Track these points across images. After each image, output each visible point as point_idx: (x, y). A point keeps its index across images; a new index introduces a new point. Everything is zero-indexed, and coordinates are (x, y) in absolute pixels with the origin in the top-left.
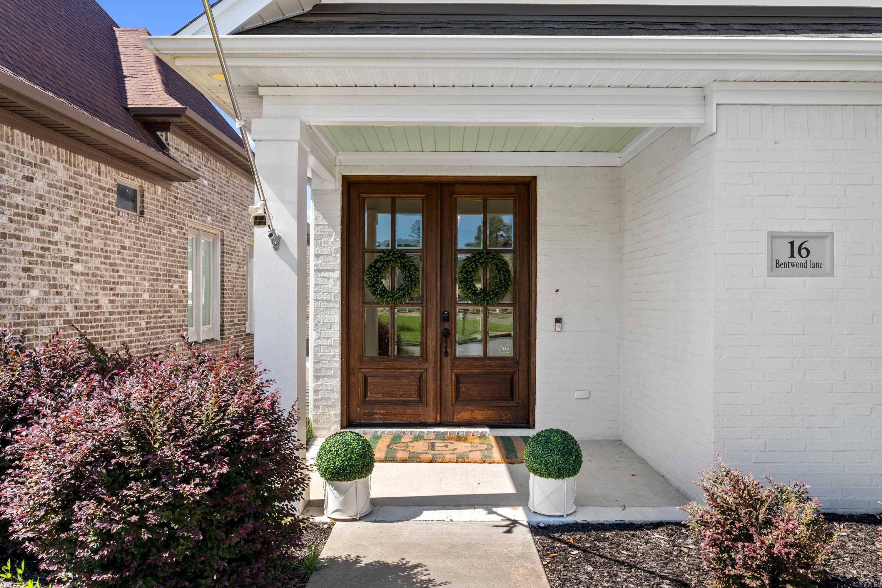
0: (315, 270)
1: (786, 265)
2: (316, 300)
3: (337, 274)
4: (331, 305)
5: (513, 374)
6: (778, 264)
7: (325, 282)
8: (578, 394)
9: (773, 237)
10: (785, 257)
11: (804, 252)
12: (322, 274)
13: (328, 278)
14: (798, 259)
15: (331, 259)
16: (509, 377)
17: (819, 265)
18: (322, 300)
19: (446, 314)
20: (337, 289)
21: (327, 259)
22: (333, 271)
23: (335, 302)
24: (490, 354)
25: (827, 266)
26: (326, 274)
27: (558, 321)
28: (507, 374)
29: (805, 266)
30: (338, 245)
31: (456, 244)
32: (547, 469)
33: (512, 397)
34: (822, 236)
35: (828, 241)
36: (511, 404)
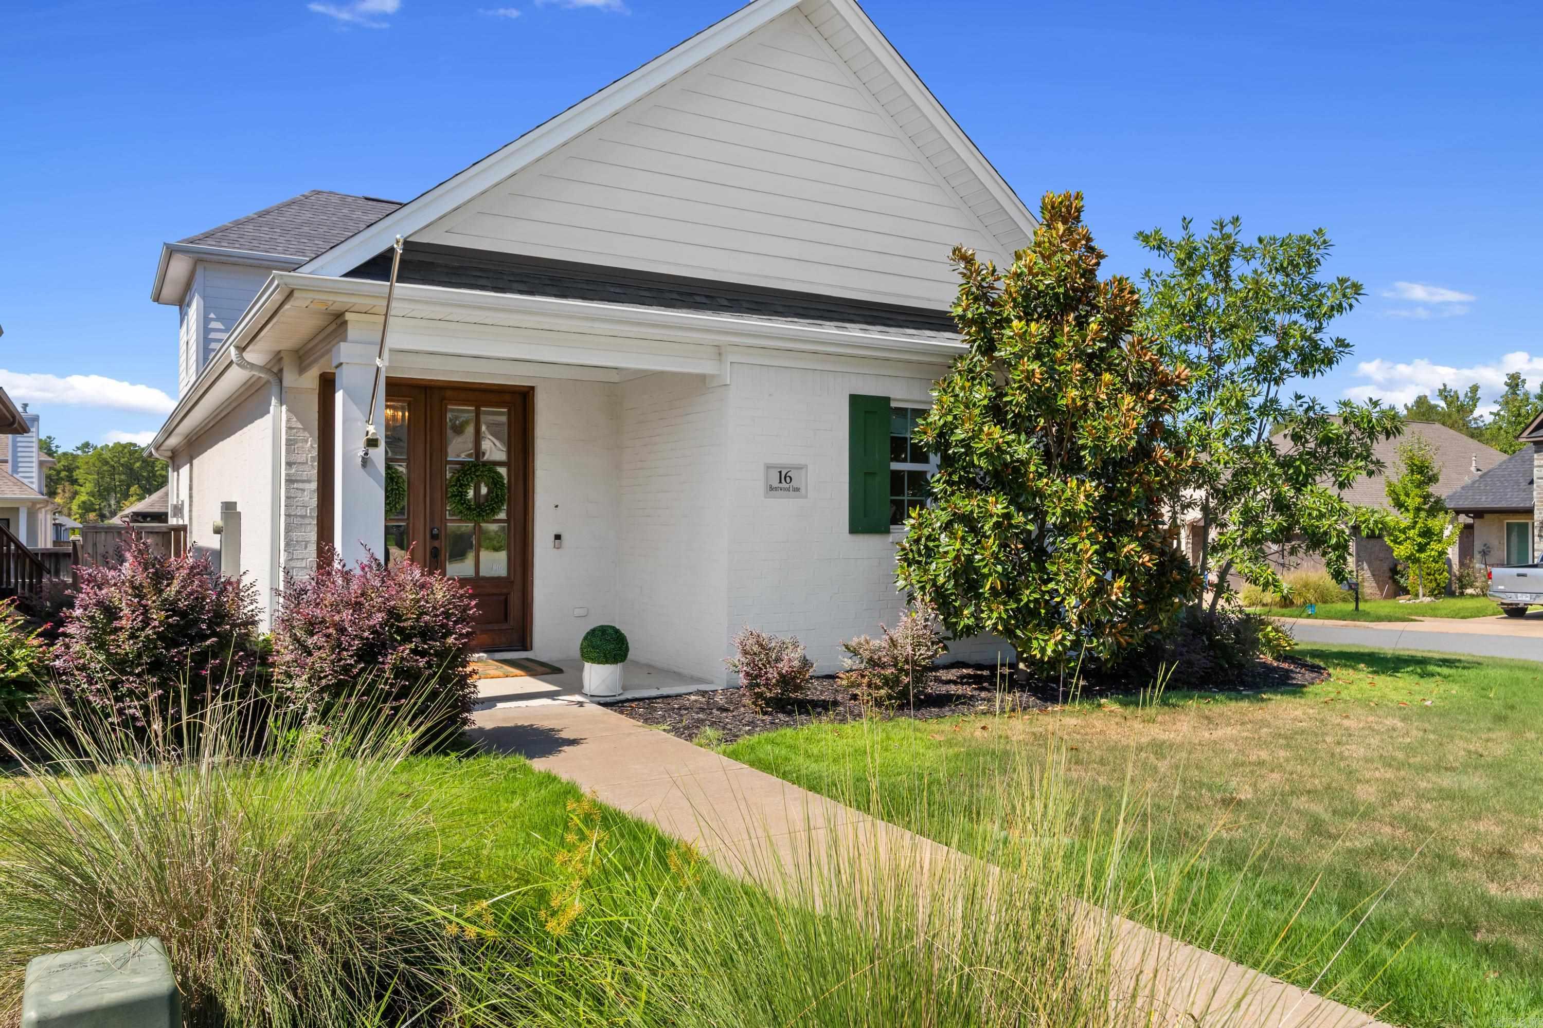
0: (287, 481)
1: (776, 489)
2: (288, 516)
3: (314, 485)
4: (307, 521)
5: (507, 595)
6: (772, 488)
7: (299, 494)
8: (578, 612)
9: (768, 467)
10: (775, 483)
11: (788, 480)
12: (295, 485)
13: (303, 490)
14: (784, 485)
15: (306, 468)
16: (503, 598)
17: (797, 490)
18: (296, 516)
19: (435, 531)
20: (314, 502)
21: (301, 468)
22: (309, 481)
23: (311, 517)
24: (483, 573)
25: (803, 491)
26: (300, 486)
27: (558, 537)
28: (501, 594)
29: (788, 490)
30: (315, 453)
31: (446, 455)
32: (605, 656)
33: (506, 619)
34: (799, 468)
35: (804, 471)
36: (504, 626)
